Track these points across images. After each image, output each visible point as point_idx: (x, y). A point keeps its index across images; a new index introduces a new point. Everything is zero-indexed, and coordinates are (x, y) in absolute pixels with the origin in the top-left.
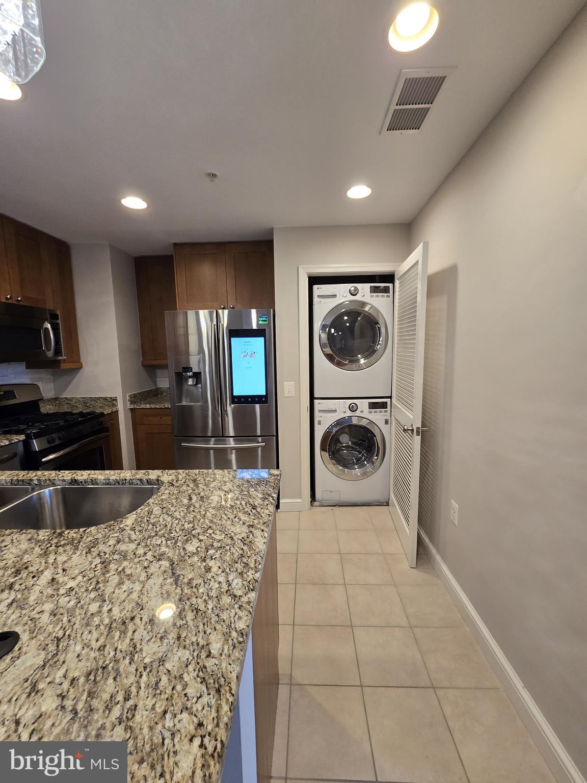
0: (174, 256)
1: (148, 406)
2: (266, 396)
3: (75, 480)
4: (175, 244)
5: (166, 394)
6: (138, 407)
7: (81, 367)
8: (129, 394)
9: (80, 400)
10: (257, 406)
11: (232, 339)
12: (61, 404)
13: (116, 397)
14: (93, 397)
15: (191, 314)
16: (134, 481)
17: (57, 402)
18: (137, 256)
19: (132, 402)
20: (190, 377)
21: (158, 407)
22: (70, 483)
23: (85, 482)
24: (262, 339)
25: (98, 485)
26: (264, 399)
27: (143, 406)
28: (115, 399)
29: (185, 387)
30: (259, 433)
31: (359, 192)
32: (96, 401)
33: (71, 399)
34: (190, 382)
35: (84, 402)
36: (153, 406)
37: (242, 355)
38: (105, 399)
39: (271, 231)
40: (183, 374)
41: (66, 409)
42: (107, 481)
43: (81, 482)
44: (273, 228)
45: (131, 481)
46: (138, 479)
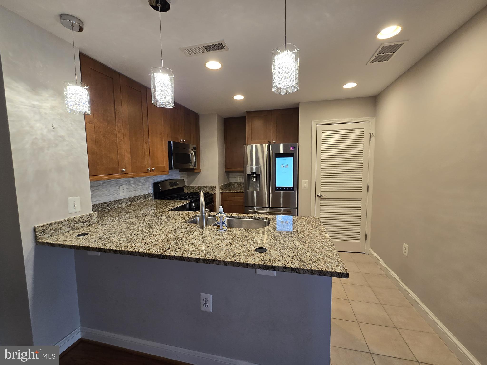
0: (246, 117)
1: (229, 191)
2: (293, 188)
3: (232, 216)
4: (247, 112)
5: (234, 186)
6: (224, 192)
7: (200, 172)
8: (221, 185)
9: (199, 187)
10: (282, 192)
11: (277, 158)
12: (190, 189)
13: (215, 186)
14: (205, 186)
15: (249, 146)
16: (256, 218)
17: (189, 188)
18: (225, 118)
19: (222, 189)
20: (254, 177)
21: (234, 192)
22: (230, 217)
23: (236, 217)
24: (292, 158)
25: (241, 219)
26: (292, 189)
27: (227, 191)
28: (215, 188)
29: (251, 182)
30: (282, 206)
31: (350, 85)
32: (206, 188)
33: (195, 187)
34: (254, 179)
35: (201, 189)
36: (232, 191)
37: (281, 166)
38: (211, 187)
39: (298, 104)
40: (251, 175)
41: (192, 191)
42: (245, 217)
43: (234, 217)
44: (299, 103)
45: (255, 218)
46: (258, 217)
